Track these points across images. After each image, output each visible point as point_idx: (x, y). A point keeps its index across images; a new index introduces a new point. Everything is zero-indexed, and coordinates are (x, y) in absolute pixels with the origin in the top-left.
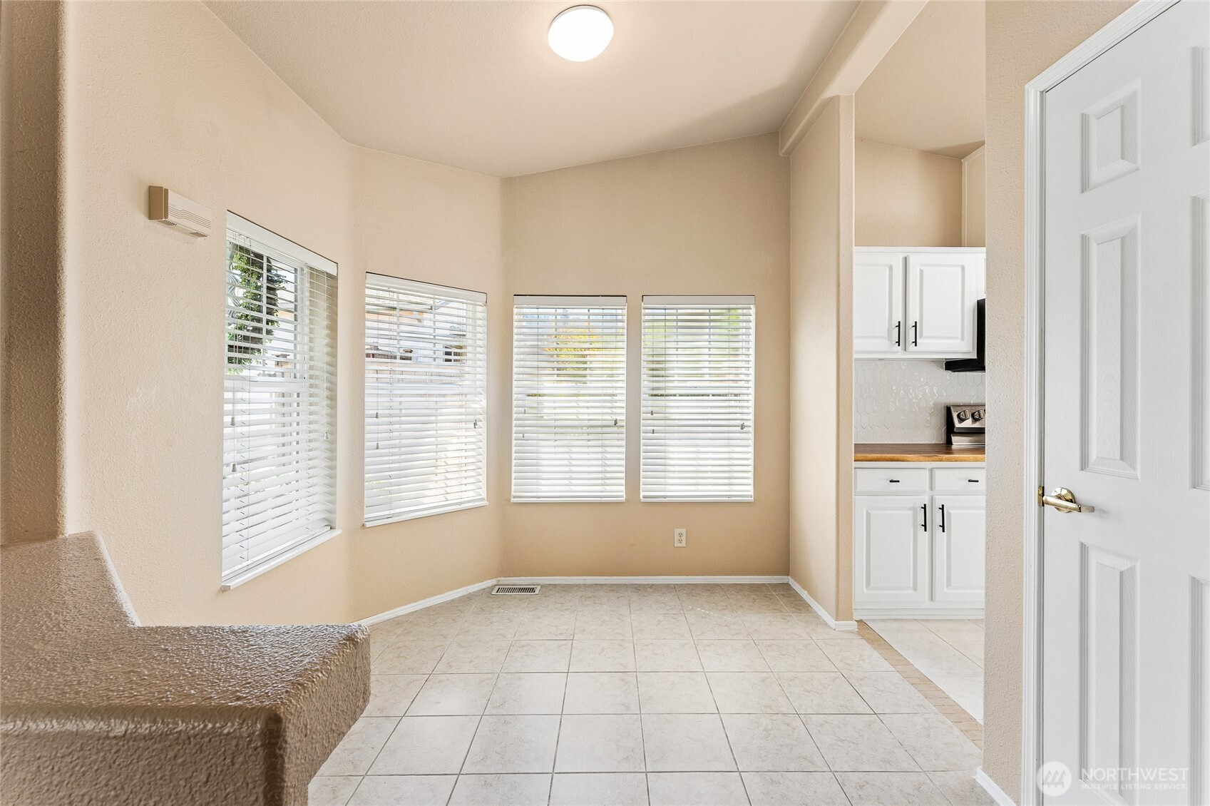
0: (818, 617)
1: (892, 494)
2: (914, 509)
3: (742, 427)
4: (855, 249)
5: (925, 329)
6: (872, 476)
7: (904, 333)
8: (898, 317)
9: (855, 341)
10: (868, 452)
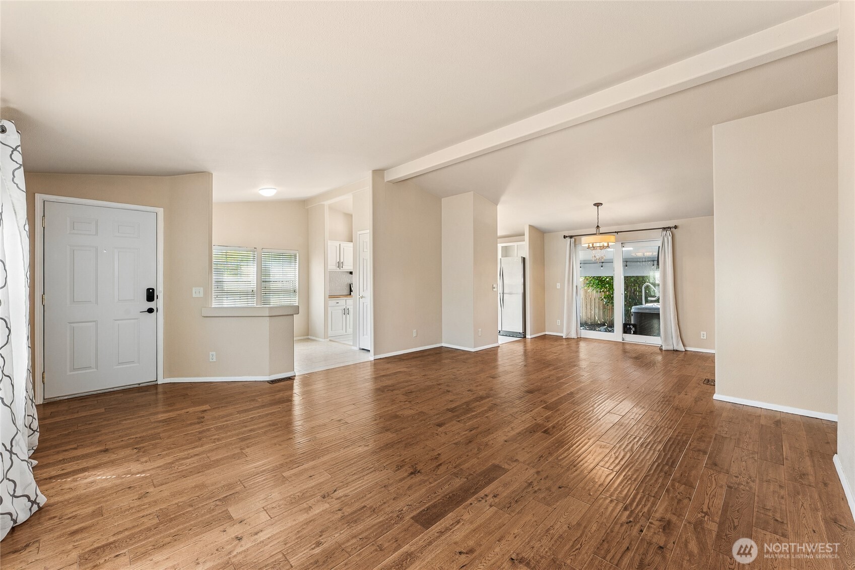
0: (319, 341)
1: (338, 306)
2: (342, 310)
3: (295, 291)
4: (329, 241)
5: (345, 264)
6: (332, 302)
7: (340, 264)
8: (338, 260)
9: (329, 266)
10: (331, 297)
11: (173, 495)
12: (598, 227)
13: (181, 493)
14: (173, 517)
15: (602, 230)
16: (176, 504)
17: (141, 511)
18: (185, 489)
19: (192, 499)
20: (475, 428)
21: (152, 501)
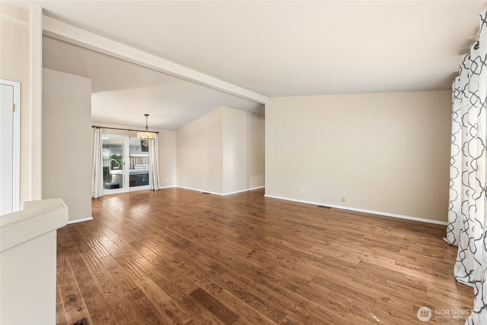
11: (371, 287)
12: (147, 127)
13: (367, 285)
14: (380, 277)
15: (149, 130)
16: (374, 281)
17: (391, 291)
18: (363, 285)
19: (365, 278)
20: (255, 223)
21: (383, 292)
